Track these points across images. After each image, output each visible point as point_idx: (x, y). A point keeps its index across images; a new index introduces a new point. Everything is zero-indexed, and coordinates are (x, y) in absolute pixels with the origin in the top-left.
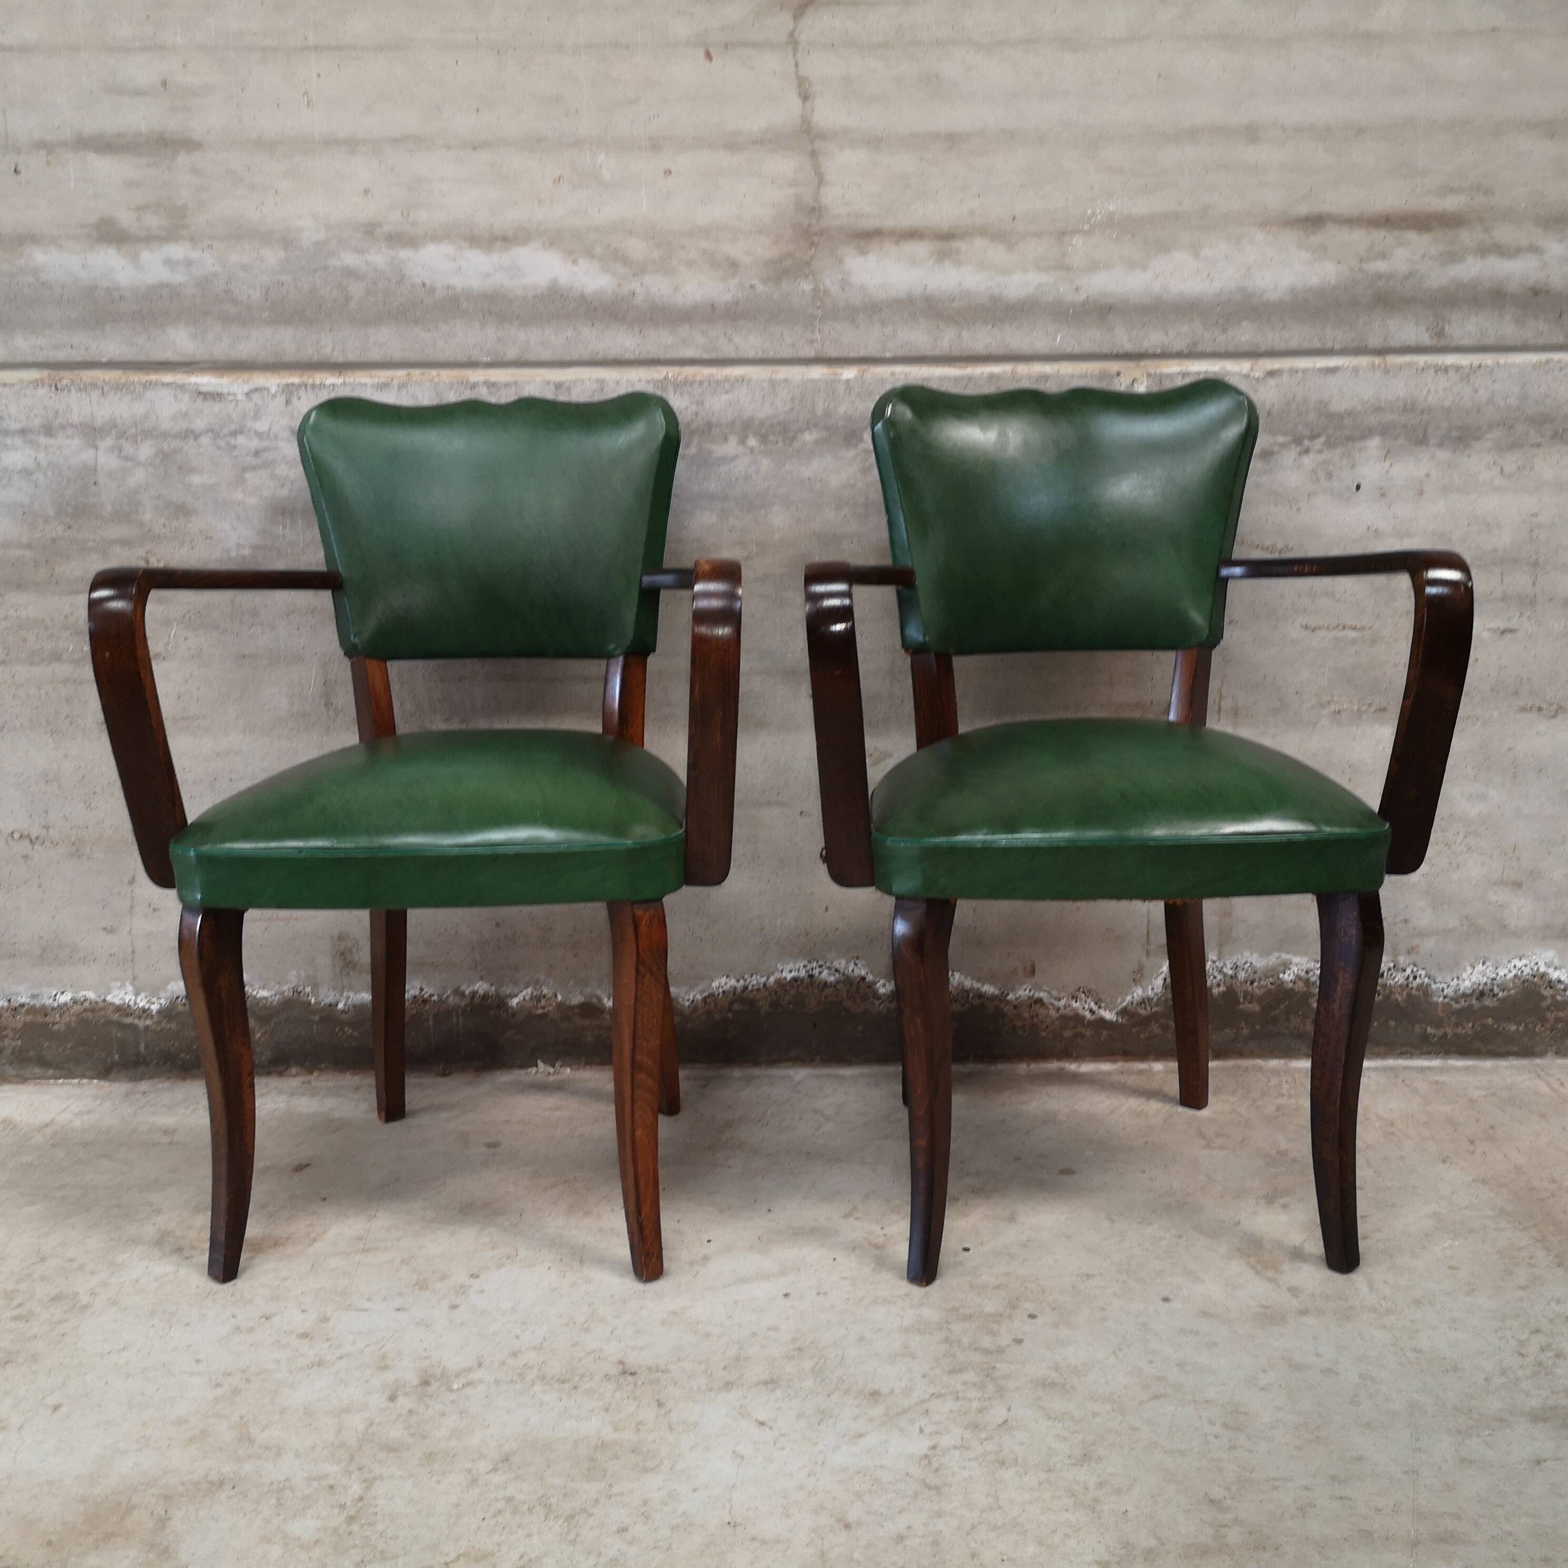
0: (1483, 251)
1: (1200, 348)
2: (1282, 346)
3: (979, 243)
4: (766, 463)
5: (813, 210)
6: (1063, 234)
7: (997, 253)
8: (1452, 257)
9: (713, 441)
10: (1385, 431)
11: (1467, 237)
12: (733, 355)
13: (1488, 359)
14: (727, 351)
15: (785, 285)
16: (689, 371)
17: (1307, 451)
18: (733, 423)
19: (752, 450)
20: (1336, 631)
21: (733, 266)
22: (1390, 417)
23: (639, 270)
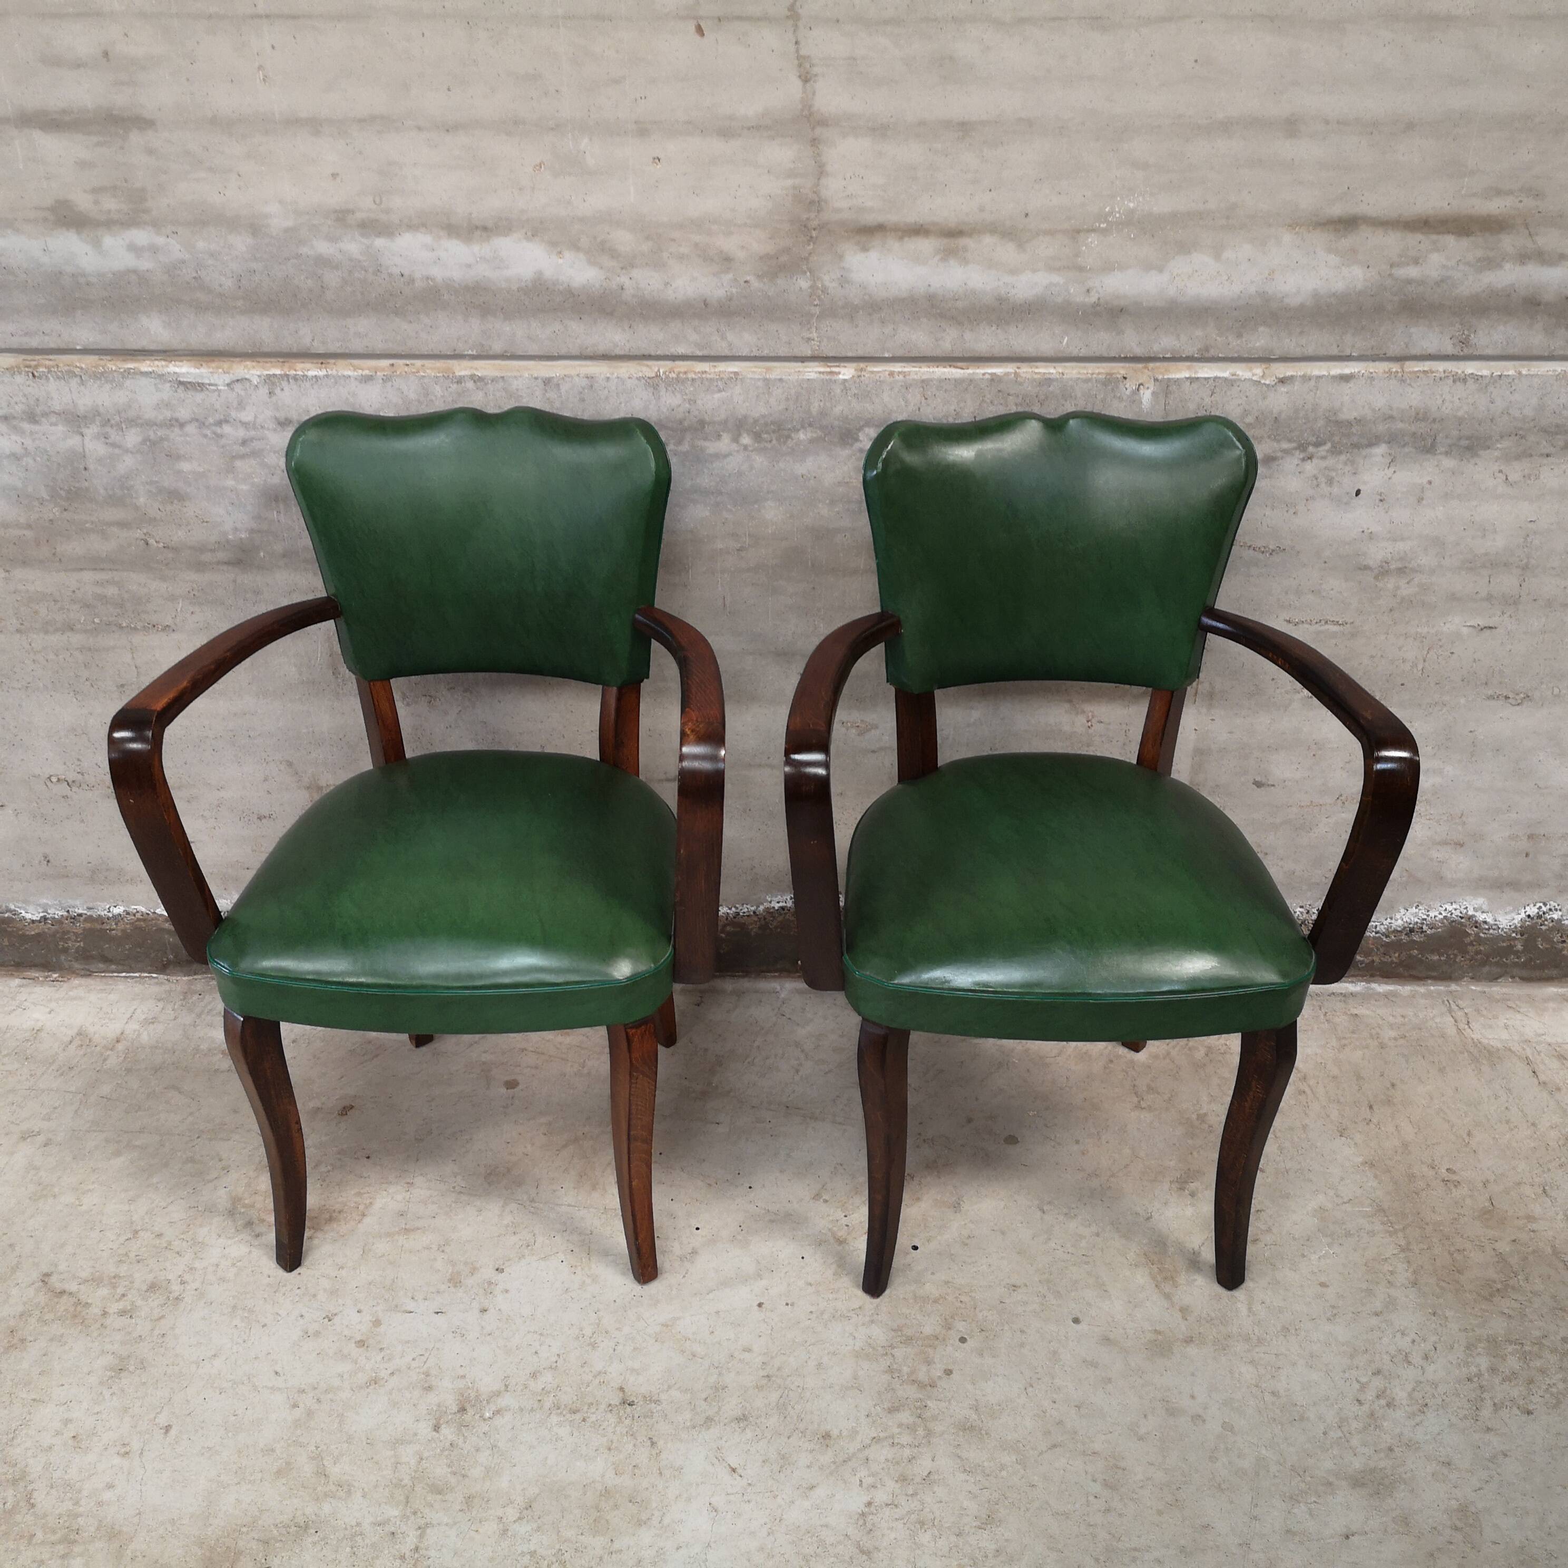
0: (1523, 258)
1: (1212, 353)
2: (1298, 352)
3: (988, 240)
4: (759, 460)
5: (812, 202)
6: (1078, 232)
7: (1007, 252)
8: (1489, 263)
9: (705, 439)
10: (1392, 439)
11: (1508, 242)
12: (727, 352)
13: (1510, 369)
14: (721, 348)
15: (781, 282)
16: (682, 366)
17: (1310, 458)
18: (726, 422)
19: (746, 448)
20: (1317, 625)
21: (727, 260)
22: (1400, 425)
23: (629, 264)
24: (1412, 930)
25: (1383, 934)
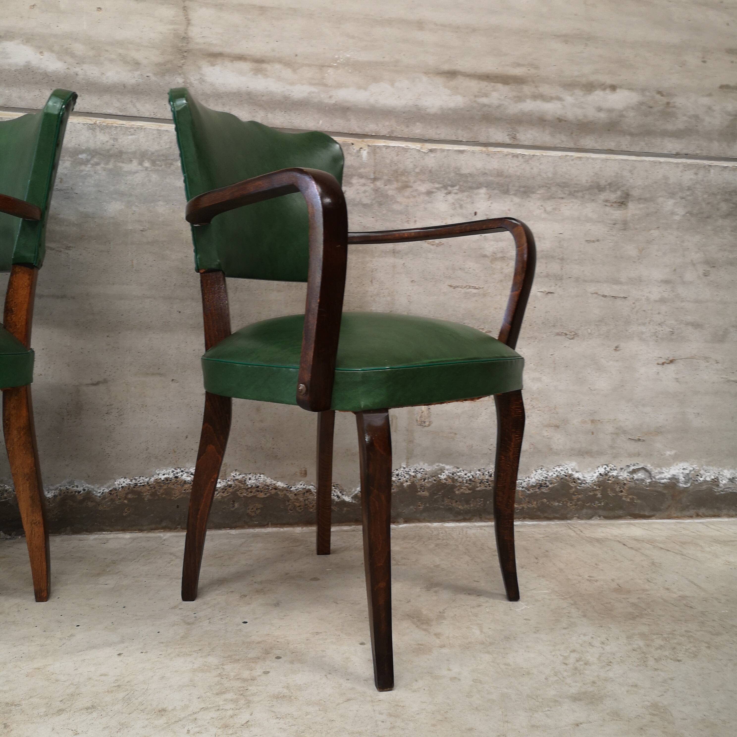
0: (535, 97)
1: (395, 134)
2: (436, 137)
3: (278, 66)
4: (154, 177)
5: (184, 38)
6: (323, 66)
7: (287, 73)
8: (520, 99)
9: (123, 162)
10: (488, 185)
11: (527, 89)
12: (136, 114)
13: (538, 153)
14: (133, 112)
15: (167, 78)
16: (110, 121)
17: (450, 193)
18: (134, 153)
19: (146, 169)
20: (465, 289)
21: (137, 64)
22: (491, 178)
23: (81, 61)
24: (541, 485)
25: (526, 488)
